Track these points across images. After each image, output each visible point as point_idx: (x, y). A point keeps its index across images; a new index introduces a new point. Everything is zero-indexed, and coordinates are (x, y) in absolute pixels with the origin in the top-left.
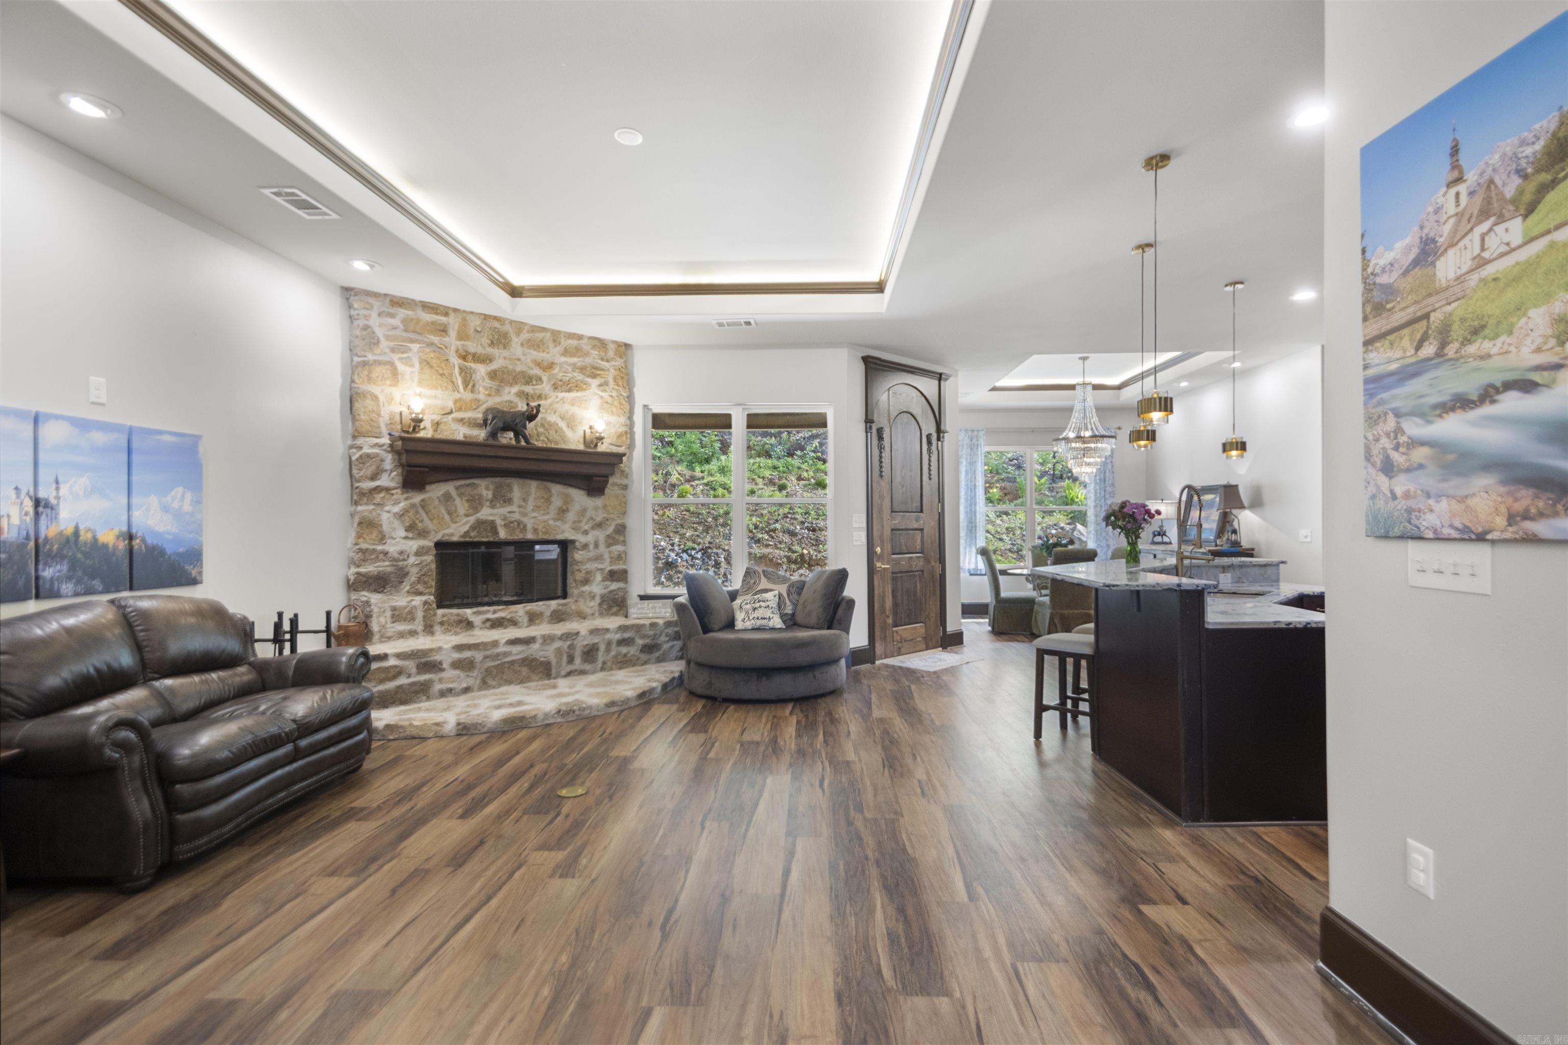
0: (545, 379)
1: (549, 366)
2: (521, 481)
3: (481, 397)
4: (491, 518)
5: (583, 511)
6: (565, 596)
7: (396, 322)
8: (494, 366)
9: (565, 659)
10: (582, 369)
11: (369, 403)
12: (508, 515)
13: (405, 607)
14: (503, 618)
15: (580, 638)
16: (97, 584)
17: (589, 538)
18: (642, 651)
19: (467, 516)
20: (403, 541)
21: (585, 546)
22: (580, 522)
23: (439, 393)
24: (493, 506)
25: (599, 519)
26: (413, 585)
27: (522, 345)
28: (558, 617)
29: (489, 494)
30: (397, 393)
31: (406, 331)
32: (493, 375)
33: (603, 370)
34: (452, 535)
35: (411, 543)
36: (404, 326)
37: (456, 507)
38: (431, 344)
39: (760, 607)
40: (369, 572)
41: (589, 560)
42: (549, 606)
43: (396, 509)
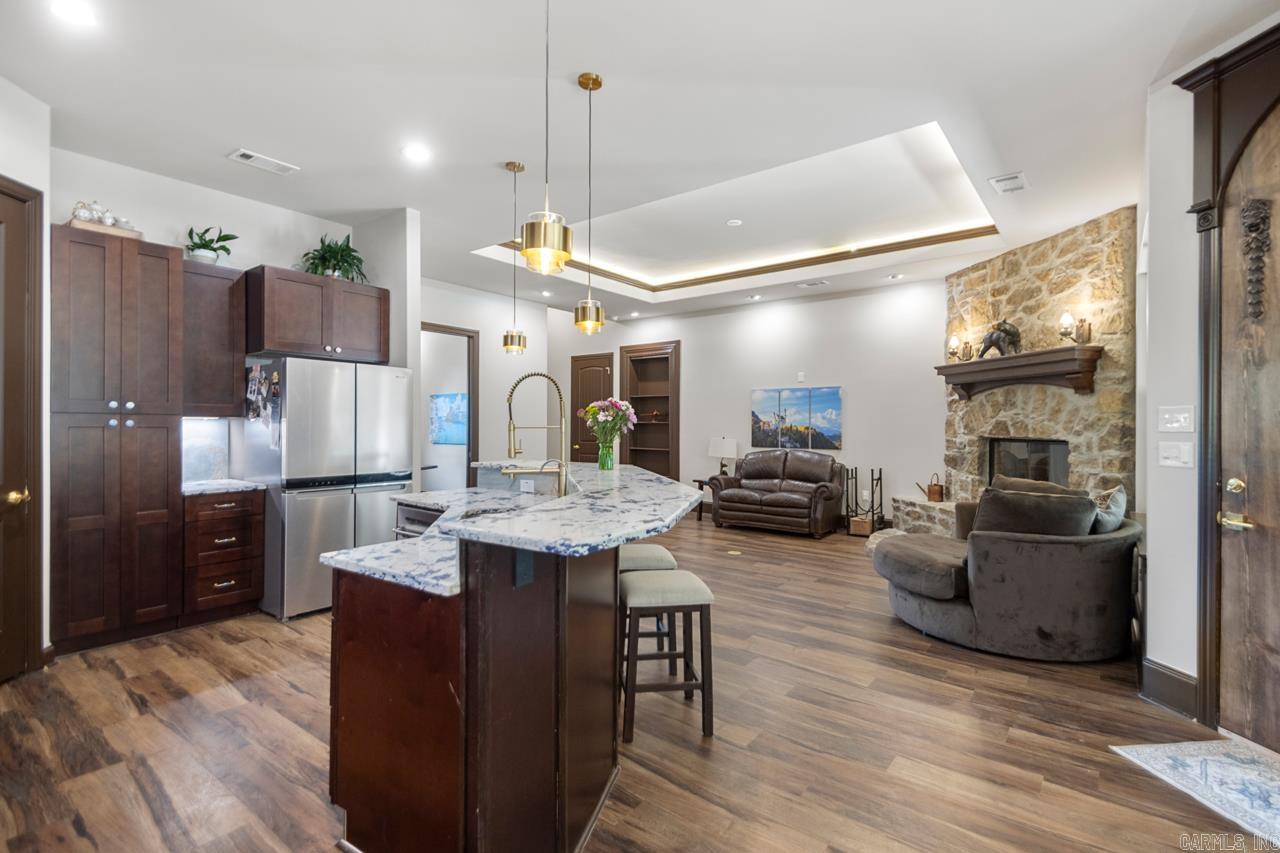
0: (1044, 287)
1: (1046, 275)
2: (1022, 386)
4: (1004, 419)
5: (1075, 412)
8: (1009, 293)
10: (1075, 263)
13: (965, 482)
16: (798, 445)
17: (1081, 440)
19: (992, 417)
20: (962, 435)
21: (1077, 447)
22: (1071, 422)
23: (980, 328)
24: (1005, 410)
25: (1090, 419)
26: (968, 466)
27: (1027, 265)
29: (1001, 399)
32: (1008, 301)
34: (985, 432)
35: (966, 437)
37: (986, 411)
38: (977, 294)
40: (950, 455)
41: (1081, 462)
43: (960, 414)
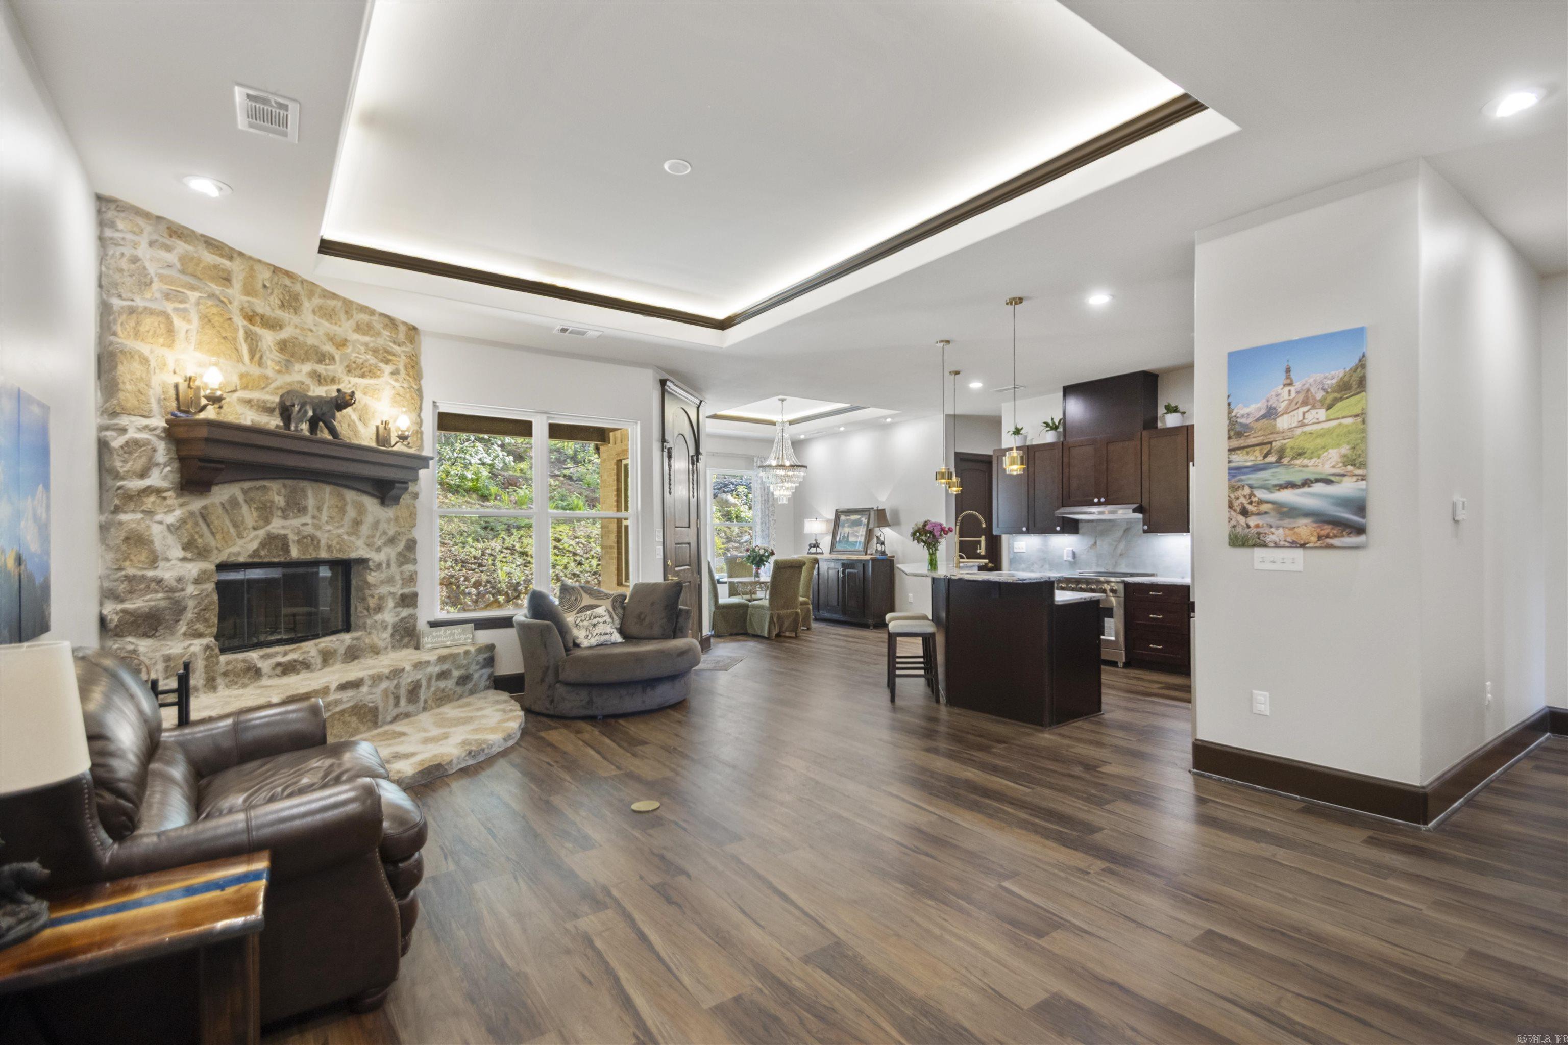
0: (337, 358)
1: (342, 344)
2: (315, 485)
3: (270, 373)
4: (282, 532)
5: (376, 524)
6: (347, 628)
7: (171, 257)
8: (284, 334)
9: (391, 701)
10: (375, 351)
11: (136, 366)
12: (301, 528)
13: (182, 655)
14: (295, 661)
15: (405, 675)
17: (382, 556)
18: (458, 684)
19: (255, 529)
20: (179, 564)
21: (379, 566)
22: (373, 536)
24: (285, 518)
25: (391, 533)
26: (190, 623)
27: (314, 312)
28: (352, 655)
29: (280, 501)
30: (170, 356)
31: (183, 272)
32: (283, 346)
33: (394, 355)
34: (239, 554)
35: (189, 566)
36: (182, 265)
37: (243, 517)
38: (212, 296)
39: (598, 623)
40: (139, 608)
41: (382, 582)
42: (342, 641)
43: (171, 519)
